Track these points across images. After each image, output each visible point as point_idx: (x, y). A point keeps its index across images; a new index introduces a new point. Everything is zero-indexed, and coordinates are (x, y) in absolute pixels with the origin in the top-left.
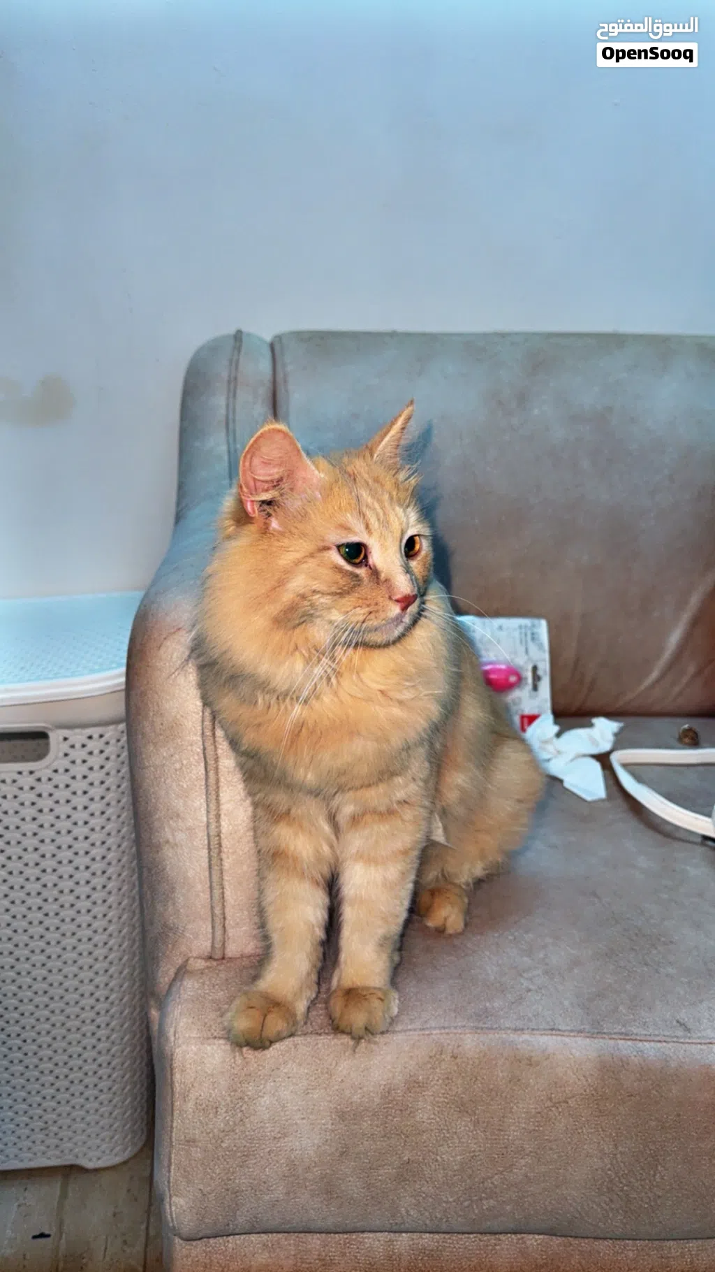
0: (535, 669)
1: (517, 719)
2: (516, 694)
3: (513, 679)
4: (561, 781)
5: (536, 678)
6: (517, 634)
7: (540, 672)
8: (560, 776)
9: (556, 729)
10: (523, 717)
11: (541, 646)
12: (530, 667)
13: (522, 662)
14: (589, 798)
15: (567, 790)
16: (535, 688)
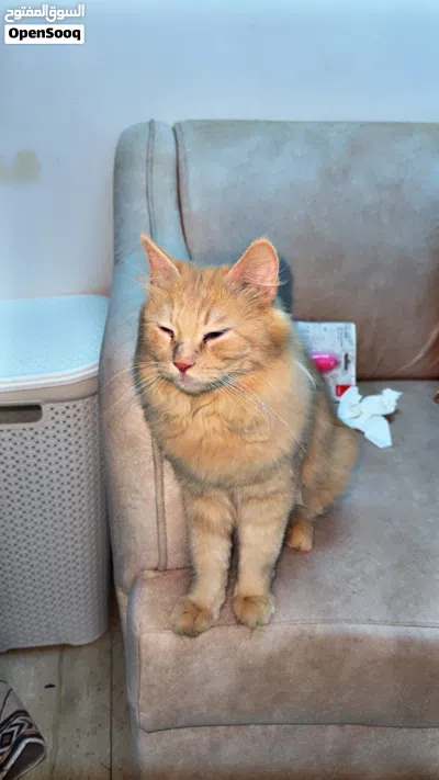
0: (346, 356)
1: (333, 390)
2: (334, 372)
3: (332, 363)
4: (363, 433)
5: (347, 362)
6: (336, 334)
7: (349, 358)
8: (362, 429)
9: (360, 397)
10: (337, 387)
11: (351, 342)
12: (343, 354)
13: (339, 352)
14: (380, 446)
15: (367, 440)
16: (346, 368)
